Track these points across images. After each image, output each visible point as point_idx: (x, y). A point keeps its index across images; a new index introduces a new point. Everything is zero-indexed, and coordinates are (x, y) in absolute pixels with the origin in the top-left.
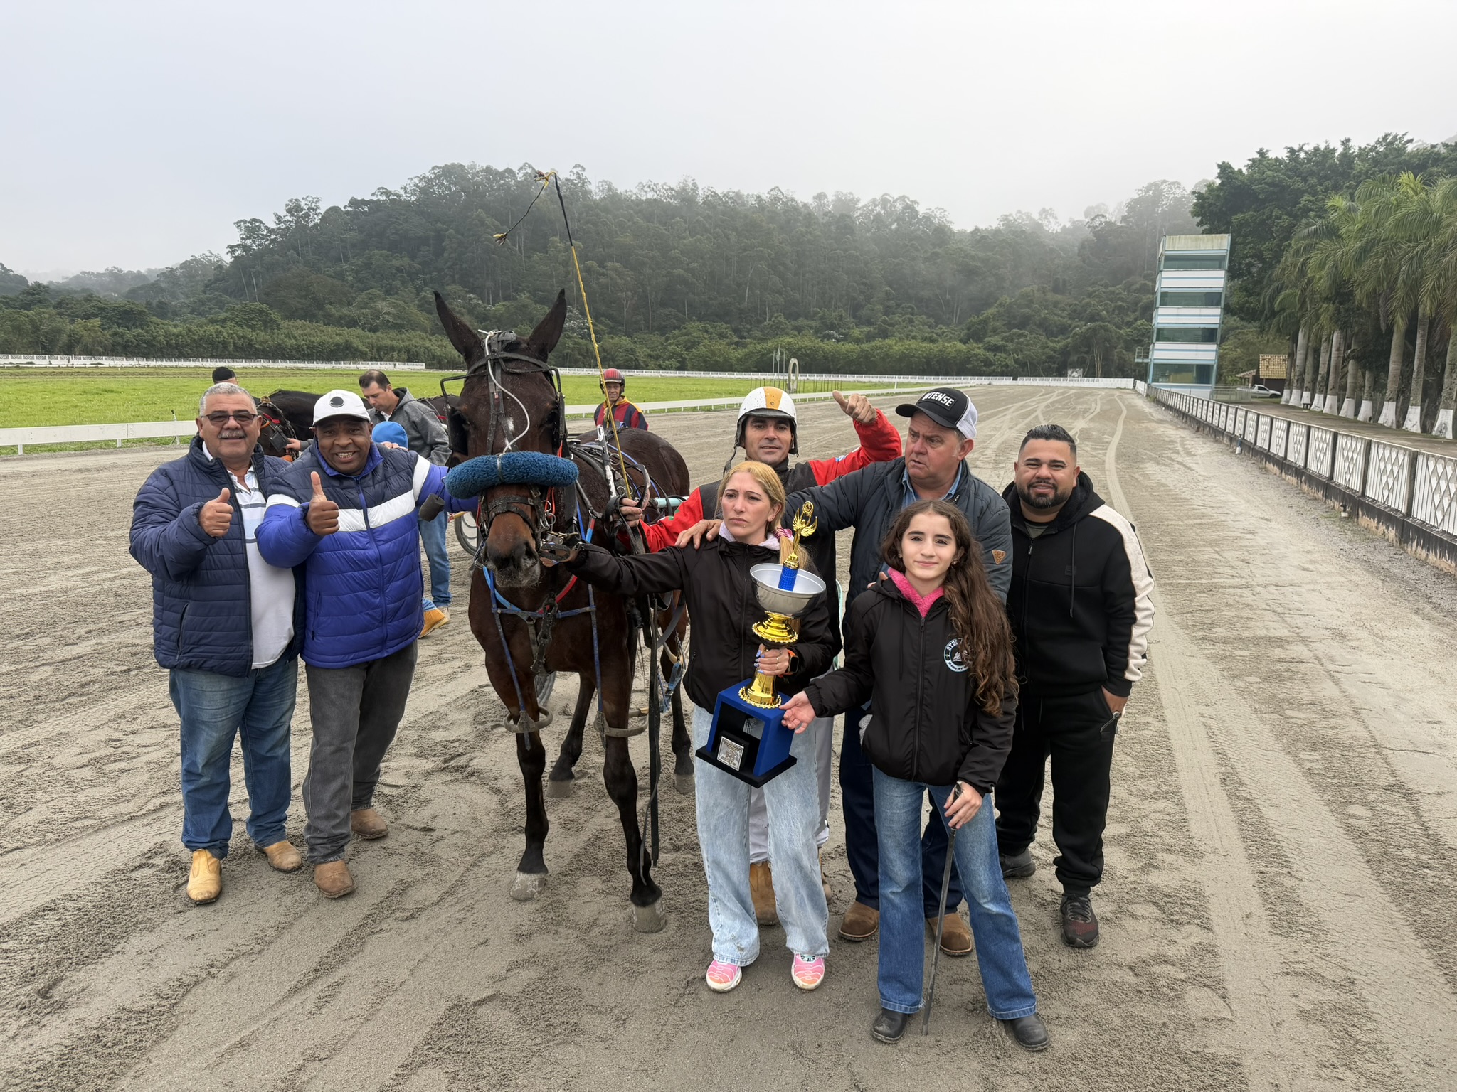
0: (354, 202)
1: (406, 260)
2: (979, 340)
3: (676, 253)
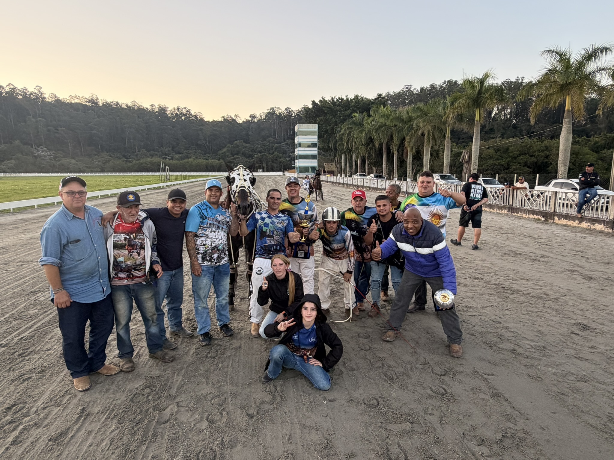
3: (92, 124)
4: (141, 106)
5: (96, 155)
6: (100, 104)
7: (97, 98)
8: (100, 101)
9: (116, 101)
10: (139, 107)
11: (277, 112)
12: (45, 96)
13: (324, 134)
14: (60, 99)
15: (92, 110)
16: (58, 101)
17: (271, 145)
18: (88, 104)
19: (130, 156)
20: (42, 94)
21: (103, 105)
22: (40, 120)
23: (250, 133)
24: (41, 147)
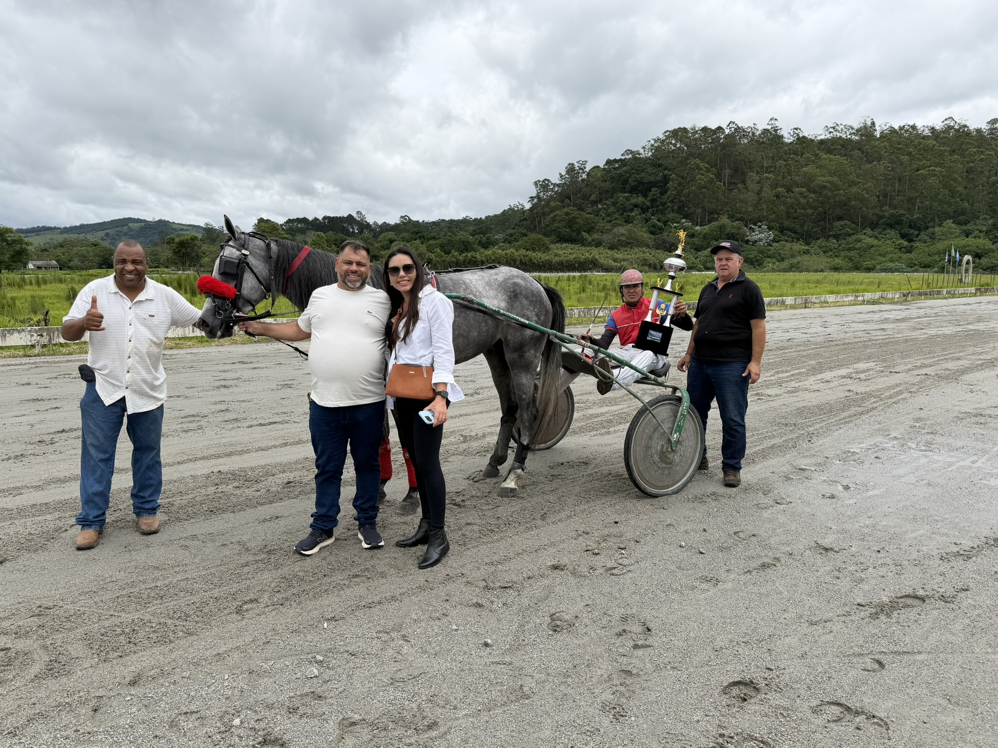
0: (609, 162)
4: (965, 126)
6: (878, 134)
7: (873, 124)
8: (877, 128)
9: (911, 124)
10: (958, 131)
15: (860, 149)
19: (917, 236)
20: (776, 131)
22: (767, 178)
24: (759, 224)
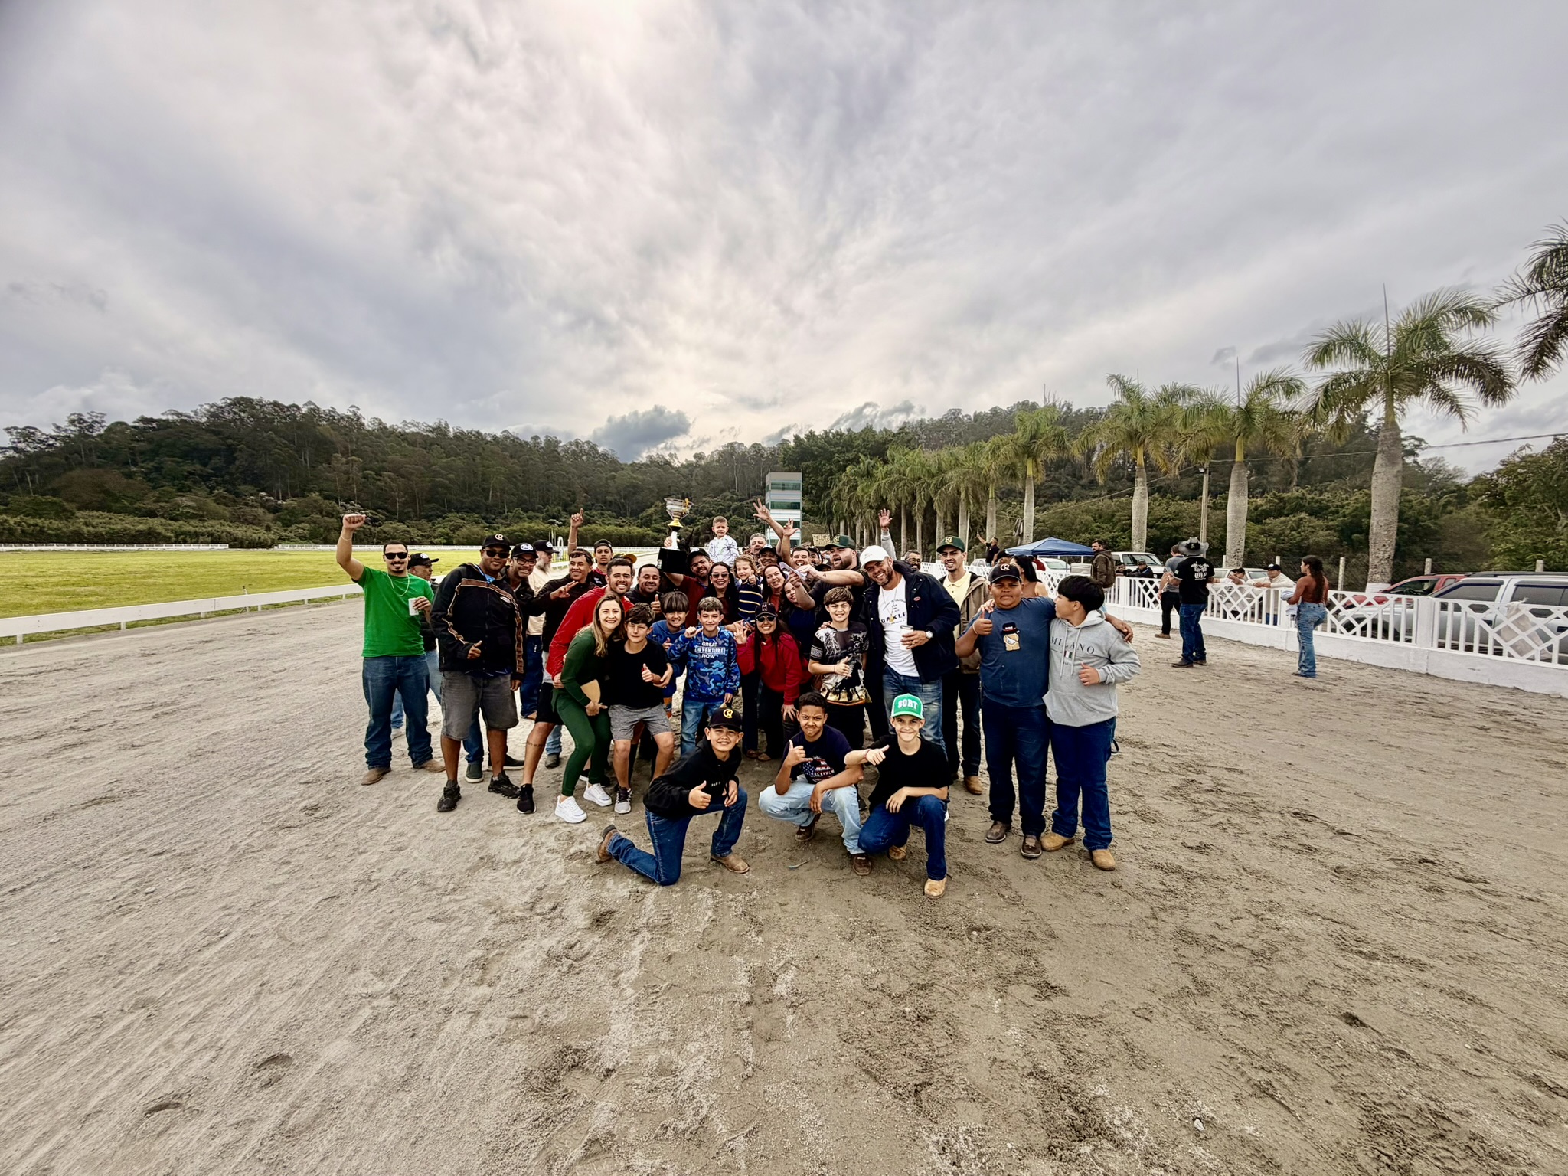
1: (198, 467)
2: (648, 526)
3: (436, 468)
5: (438, 517)
6: (451, 434)
7: (447, 425)
8: (451, 430)
11: (738, 451)
12: (363, 421)
13: (812, 488)
14: (388, 426)
15: (438, 445)
16: (383, 429)
17: (727, 503)
18: (430, 434)
20: (359, 418)
21: (455, 435)
22: (353, 460)
23: (694, 483)
